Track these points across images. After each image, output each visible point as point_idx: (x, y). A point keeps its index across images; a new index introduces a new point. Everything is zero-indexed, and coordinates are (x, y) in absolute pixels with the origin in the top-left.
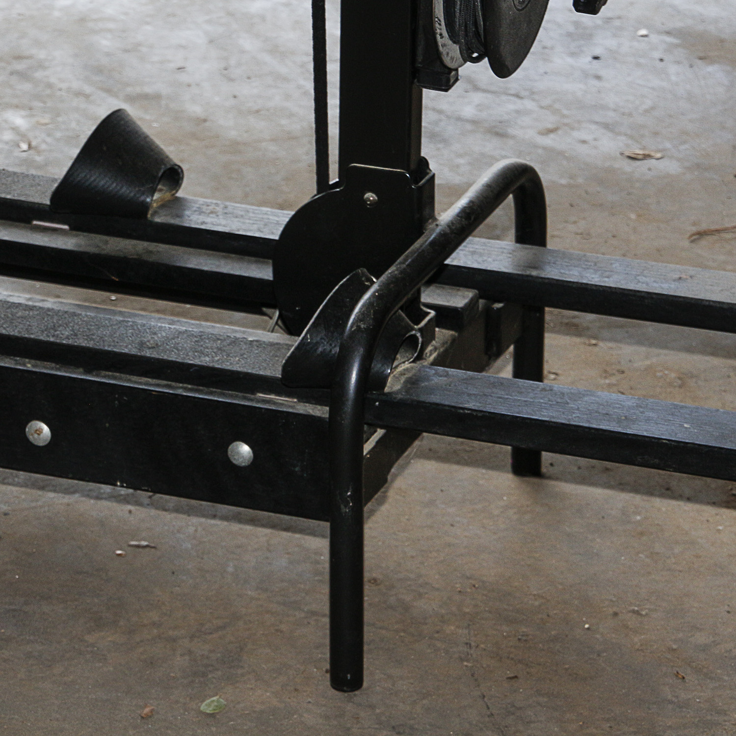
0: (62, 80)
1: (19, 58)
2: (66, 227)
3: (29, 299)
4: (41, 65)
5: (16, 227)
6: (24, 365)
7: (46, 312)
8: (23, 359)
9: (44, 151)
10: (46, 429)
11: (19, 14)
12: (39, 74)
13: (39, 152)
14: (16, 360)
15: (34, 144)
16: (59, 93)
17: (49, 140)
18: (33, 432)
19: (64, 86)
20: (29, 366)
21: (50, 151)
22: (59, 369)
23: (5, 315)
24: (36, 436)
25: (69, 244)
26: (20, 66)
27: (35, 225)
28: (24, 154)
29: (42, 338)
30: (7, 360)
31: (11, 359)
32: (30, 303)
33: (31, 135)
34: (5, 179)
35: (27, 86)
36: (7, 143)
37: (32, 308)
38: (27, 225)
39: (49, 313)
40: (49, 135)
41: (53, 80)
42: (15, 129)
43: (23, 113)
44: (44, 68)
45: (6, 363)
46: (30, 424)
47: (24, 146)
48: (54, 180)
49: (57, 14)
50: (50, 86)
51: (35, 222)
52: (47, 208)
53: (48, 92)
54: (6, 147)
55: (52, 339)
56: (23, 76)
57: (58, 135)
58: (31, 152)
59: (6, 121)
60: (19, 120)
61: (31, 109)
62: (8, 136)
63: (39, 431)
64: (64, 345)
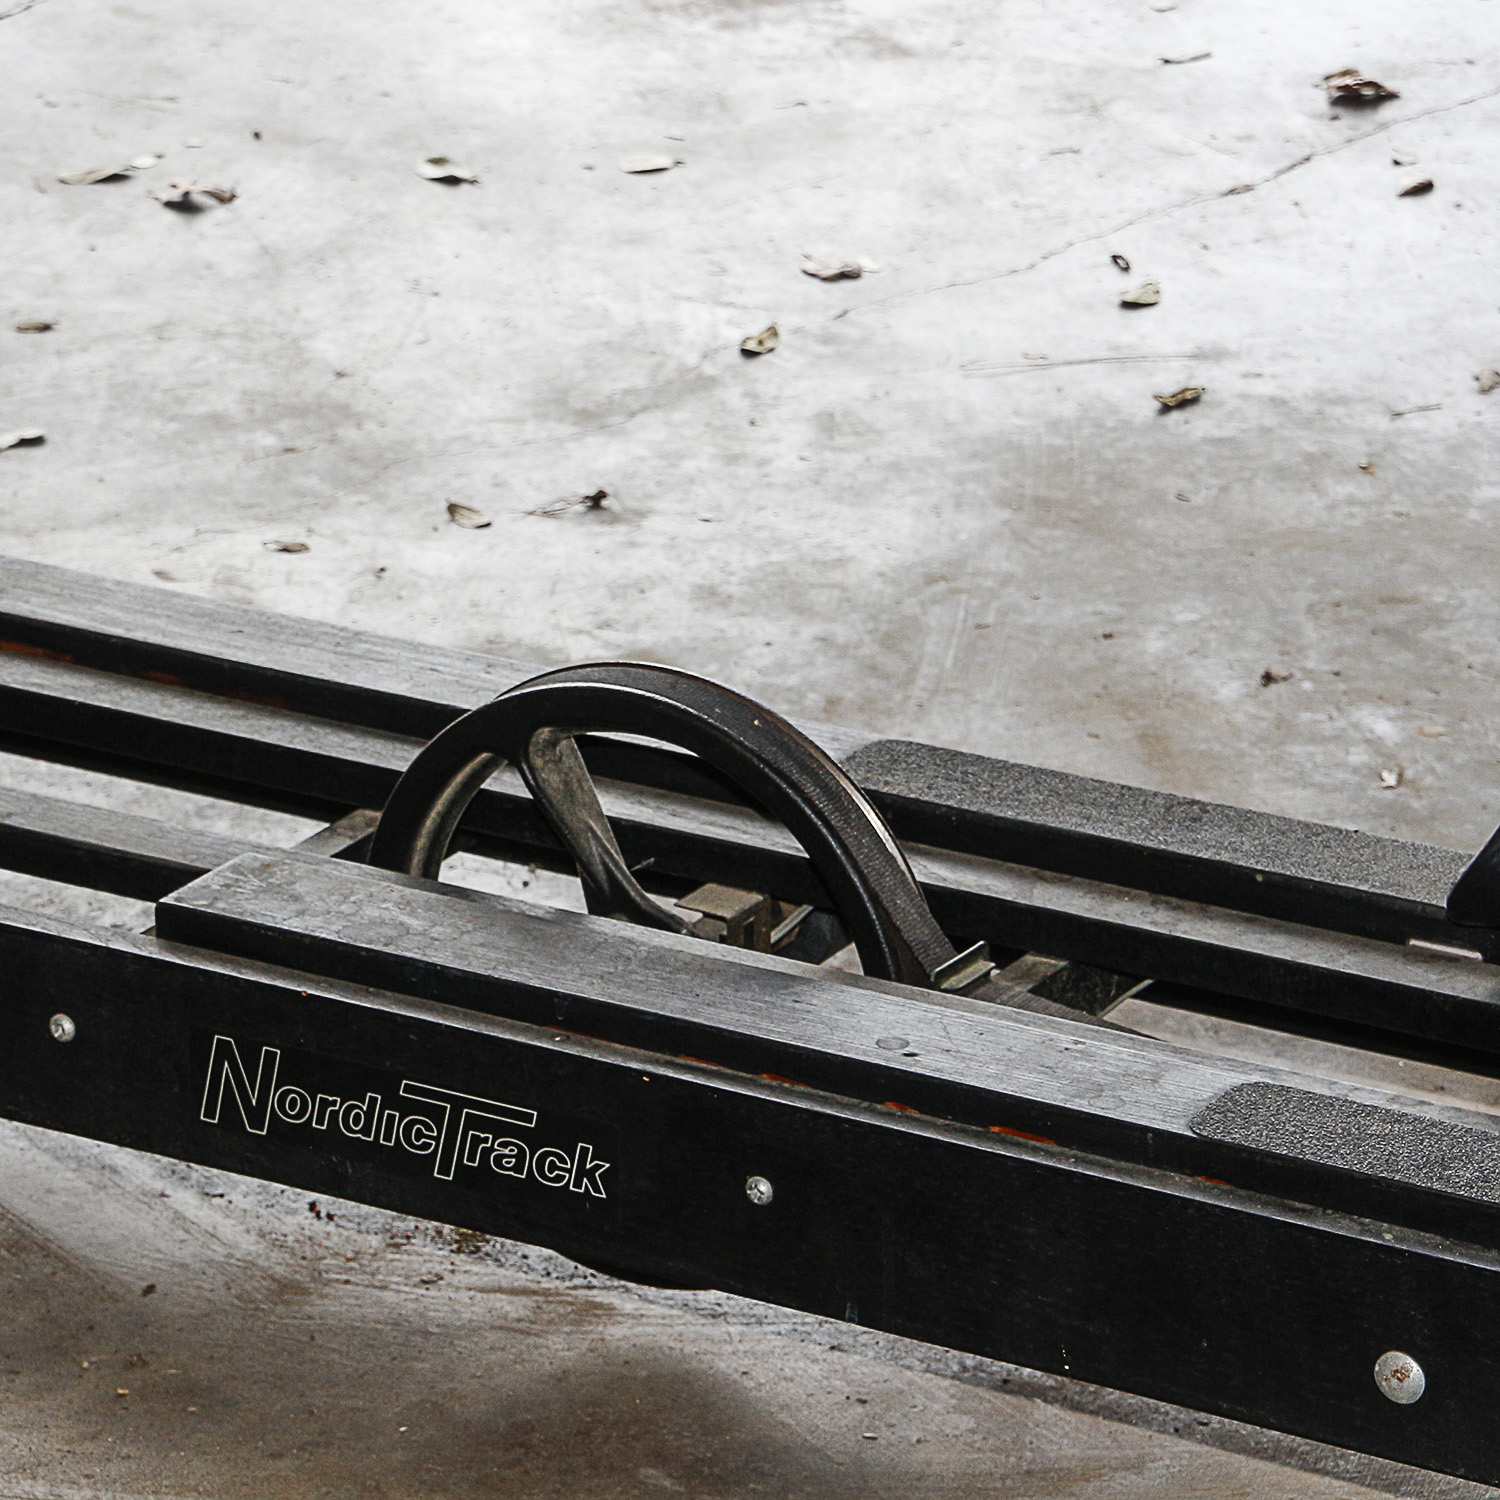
0: (1473, 648)
1: (1389, 601)
2: (1478, 955)
3: (1393, 1099)
4: (1435, 617)
5: (1377, 949)
6: (1379, 1235)
7: (1426, 1129)
8: (1379, 1223)
9: (1429, 789)
10: (1415, 1370)
11: (1400, 514)
12: (1428, 635)
13: (1418, 792)
14: (1361, 1224)
15: (1409, 774)
16: (1466, 674)
17: (1439, 767)
18: (1388, 1373)
19: (1477, 659)
20: (1388, 1236)
21: (1443, 790)
22: (1451, 1251)
23: (1343, 1129)
24: (1394, 1381)
25: (1480, 990)
26: (1392, 618)
27: (1414, 946)
28: (1389, 794)
29: (1415, 1181)
30: (1345, 1222)
31: (1352, 1220)
32: (1395, 1107)
33: (1404, 756)
34: (1357, 849)
35: (1404, 658)
36: (1355, 770)
37: (1400, 1118)
38: (1397, 947)
39: (1434, 1130)
40: (1440, 758)
41: (1456, 647)
42: (1374, 743)
43: (1392, 711)
44: (1441, 623)
45: (1342, 1228)
46: (1383, 1358)
47: (1390, 779)
48: (1458, 858)
49: (1474, 514)
50: (1450, 659)
51: (1413, 942)
52: (1442, 915)
53: (1445, 670)
54: (1355, 779)
55: (1437, 1186)
56: (1398, 637)
57: (1460, 758)
58: (1402, 790)
59: (1356, 727)
60: (1382, 725)
61: (1407, 703)
62: (1358, 756)
63: (1401, 1374)
64: (1461, 1200)
